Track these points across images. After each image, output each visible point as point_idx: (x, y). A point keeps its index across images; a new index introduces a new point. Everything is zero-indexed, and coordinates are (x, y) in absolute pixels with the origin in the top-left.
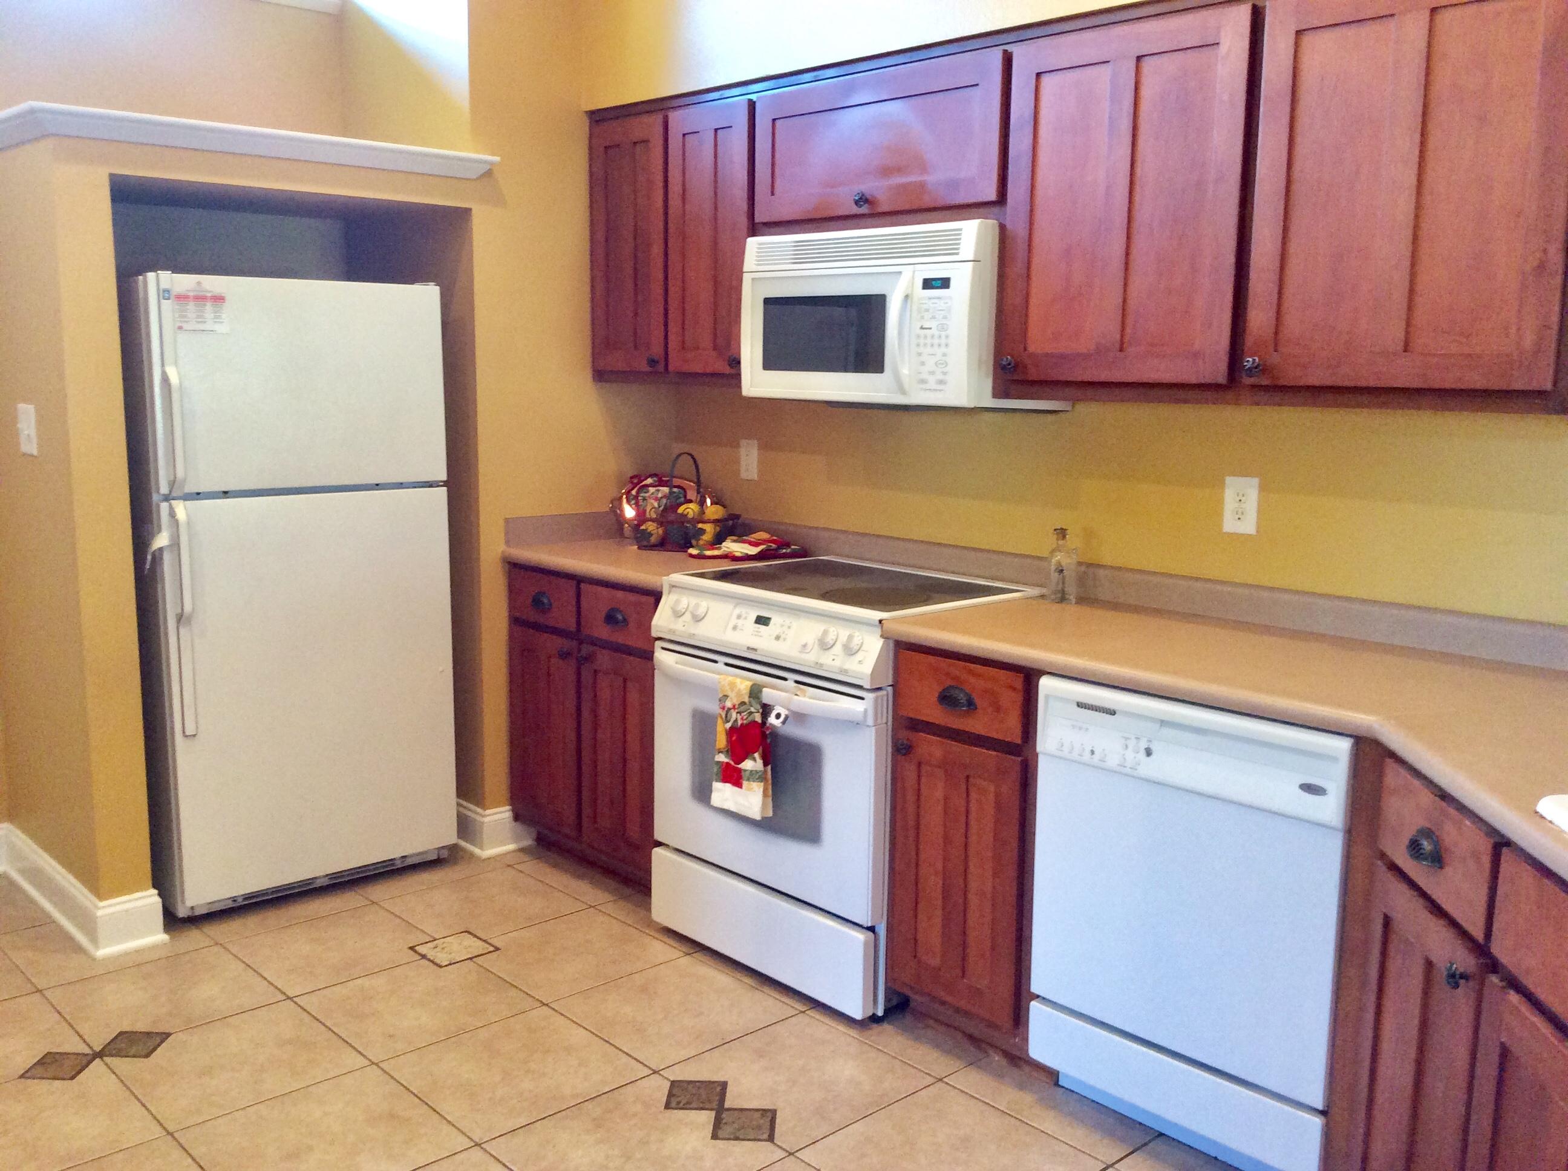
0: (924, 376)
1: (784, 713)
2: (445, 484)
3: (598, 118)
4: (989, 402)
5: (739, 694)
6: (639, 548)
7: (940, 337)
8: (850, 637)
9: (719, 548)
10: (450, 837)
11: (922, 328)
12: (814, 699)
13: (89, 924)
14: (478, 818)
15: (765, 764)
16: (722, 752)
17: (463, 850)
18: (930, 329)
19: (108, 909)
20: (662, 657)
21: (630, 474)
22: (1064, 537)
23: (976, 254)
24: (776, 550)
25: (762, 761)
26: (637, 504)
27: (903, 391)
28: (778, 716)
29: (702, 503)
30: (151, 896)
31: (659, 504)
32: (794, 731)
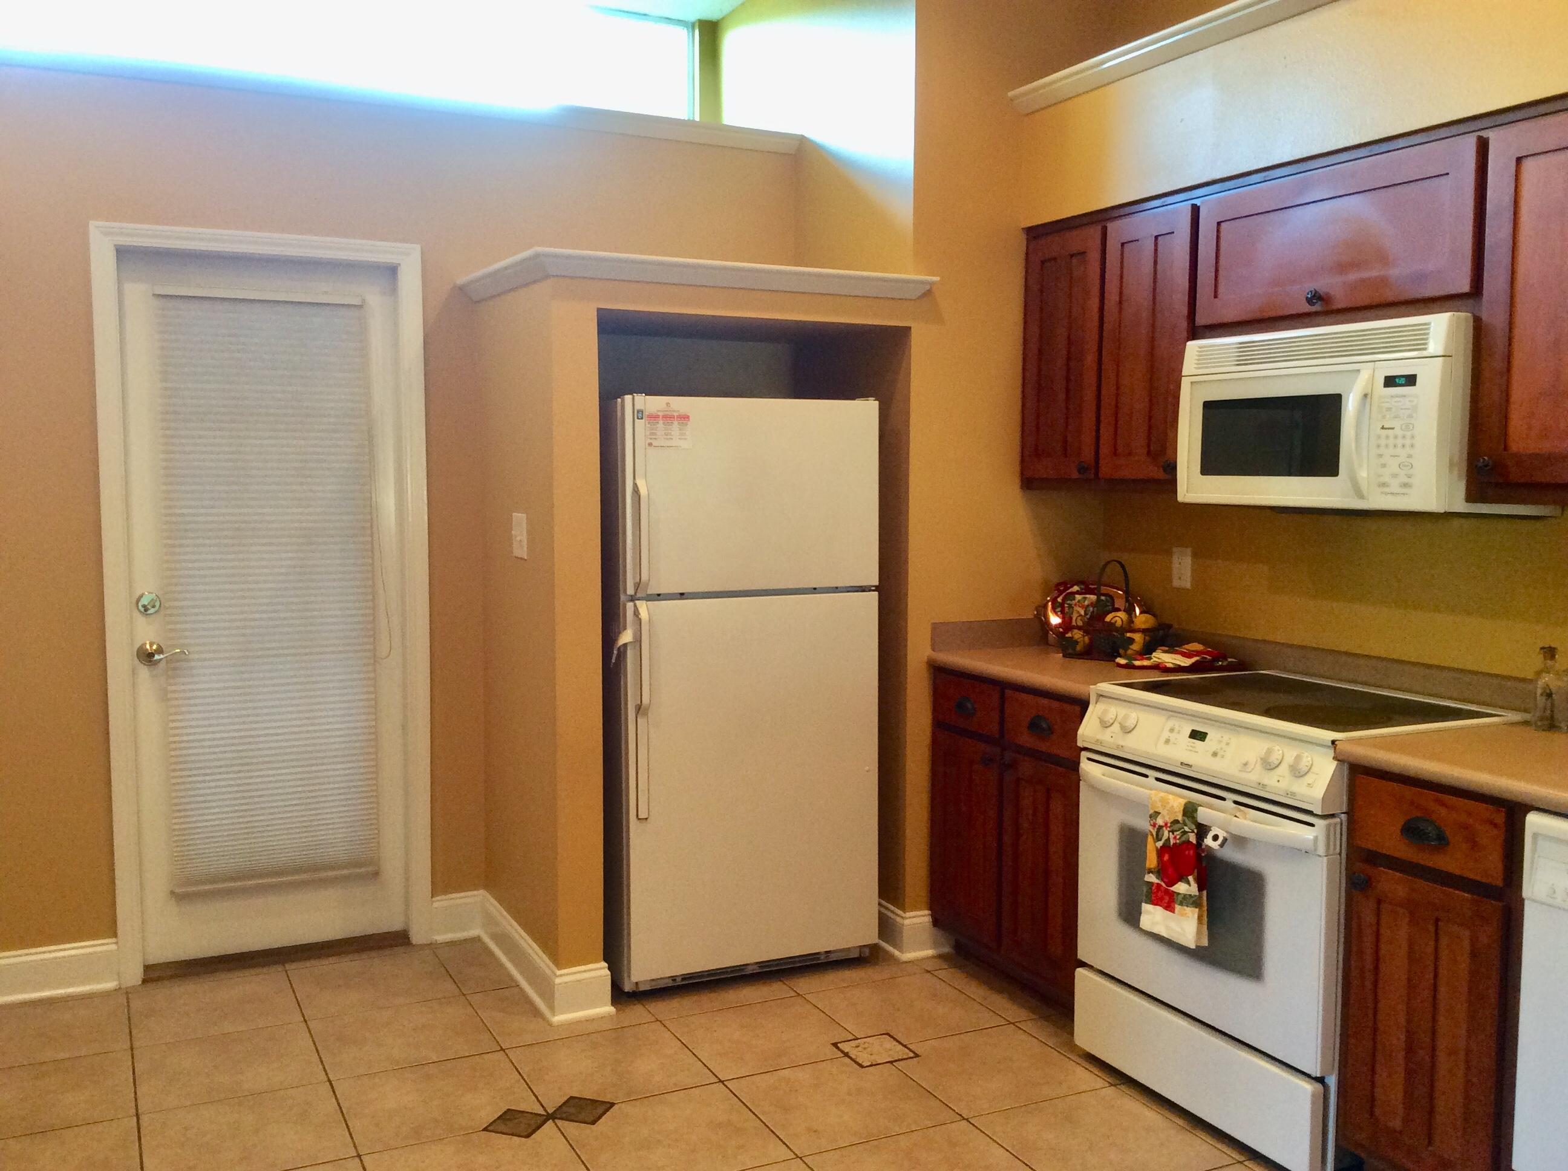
0: (1386, 479)
1: (1222, 835)
2: (877, 589)
3: (1035, 233)
4: (1460, 505)
5: (1171, 811)
6: (1064, 656)
7: (1404, 437)
8: (1298, 758)
9: (1150, 659)
10: (871, 936)
11: (1383, 428)
12: (1255, 822)
13: (547, 991)
14: (898, 919)
15: (1200, 889)
16: (1152, 872)
17: (886, 952)
18: (1393, 428)
19: (566, 977)
20: (1088, 768)
21: (1056, 581)
22: (1553, 657)
23: (1446, 349)
24: (1210, 661)
25: (1196, 885)
26: (1062, 612)
27: (1361, 496)
28: (1215, 838)
29: (1130, 611)
30: (601, 968)
31: (1085, 612)
32: (1231, 854)
